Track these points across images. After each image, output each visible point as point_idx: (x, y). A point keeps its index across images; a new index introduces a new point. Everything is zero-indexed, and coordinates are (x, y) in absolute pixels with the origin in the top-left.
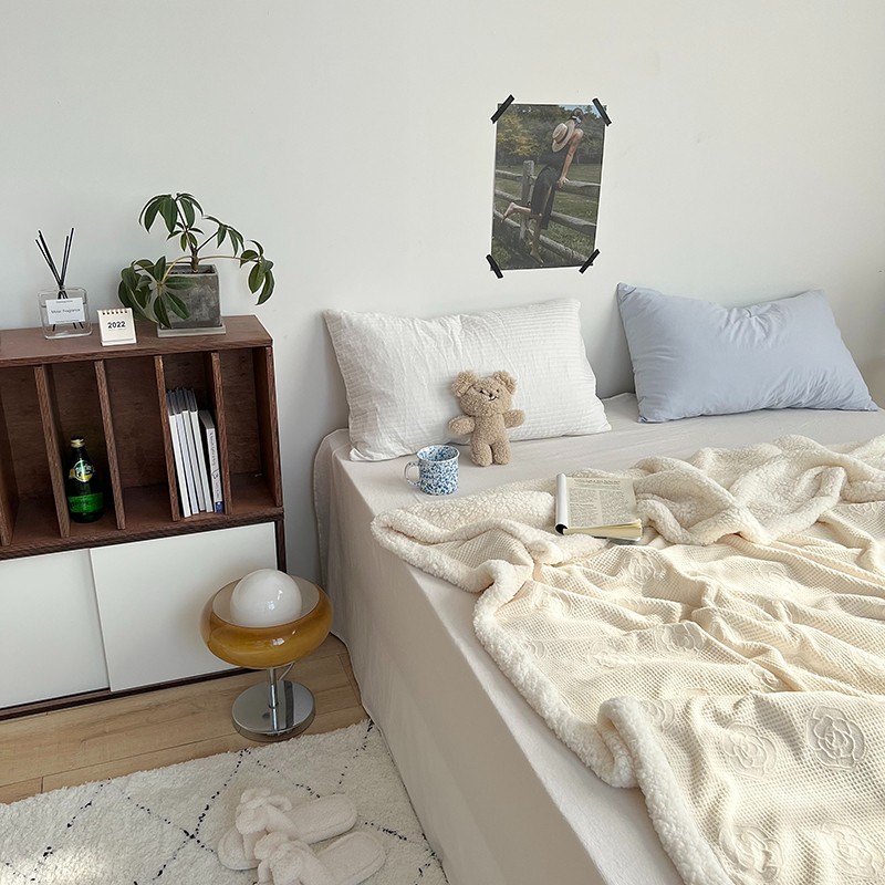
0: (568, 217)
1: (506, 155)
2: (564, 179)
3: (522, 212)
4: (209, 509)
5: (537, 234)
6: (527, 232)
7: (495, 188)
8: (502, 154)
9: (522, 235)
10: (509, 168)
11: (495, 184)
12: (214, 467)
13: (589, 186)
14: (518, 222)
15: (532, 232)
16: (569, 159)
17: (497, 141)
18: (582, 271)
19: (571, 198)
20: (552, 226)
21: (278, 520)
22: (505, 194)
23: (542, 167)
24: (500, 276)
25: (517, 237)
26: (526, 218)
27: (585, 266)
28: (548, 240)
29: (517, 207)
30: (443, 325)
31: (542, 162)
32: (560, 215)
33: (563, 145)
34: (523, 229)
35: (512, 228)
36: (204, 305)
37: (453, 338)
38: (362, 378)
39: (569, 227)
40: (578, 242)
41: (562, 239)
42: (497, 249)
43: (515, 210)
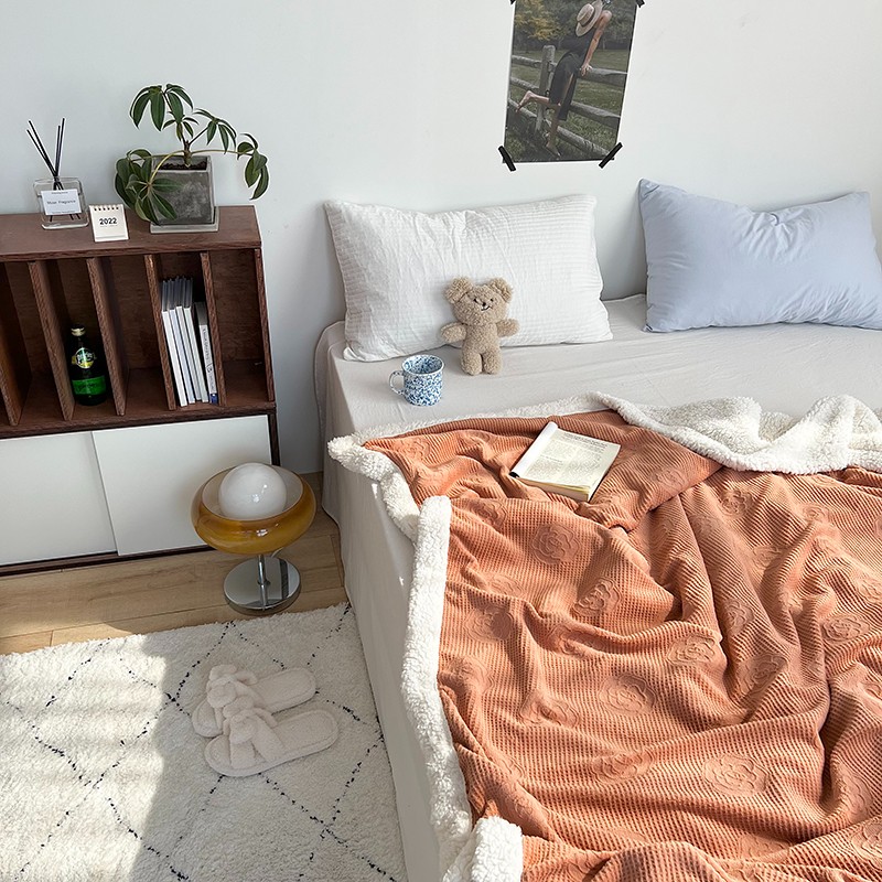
0: (590, 108)
1: (524, 39)
2: (587, 66)
3: (539, 101)
4: (205, 400)
5: (555, 125)
6: (544, 123)
7: (510, 75)
8: (519, 38)
9: (538, 127)
10: (527, 53)
11: (511, 71)
12: (208, 362)
13: (615, 74)
14: (534, 112)
15: (550, 123)
16: (594, 44)
17: (515, 24)
18: (602, 165)
19: (593, 87)
20: (572, 117)
21: (271, 414)
22: (521, 81)
23: (564, 52)
24: (512, 169)
25: (532, 129)
26: (544, 107)
27: (604, 161)
28: (566, 132)
29: (534, 95)
30: (446, 223)
31: (564, 47)
32: (581, 105)
33: (589, 28)
34: (539, 120)
35: (529, 118)
36: (195, 202)
37: (453, 239)
38: (358, 276)
39: (590, 118)
40: (599, 135)
41: (582, 131)
42: (510, 140)
43: (532, 99)
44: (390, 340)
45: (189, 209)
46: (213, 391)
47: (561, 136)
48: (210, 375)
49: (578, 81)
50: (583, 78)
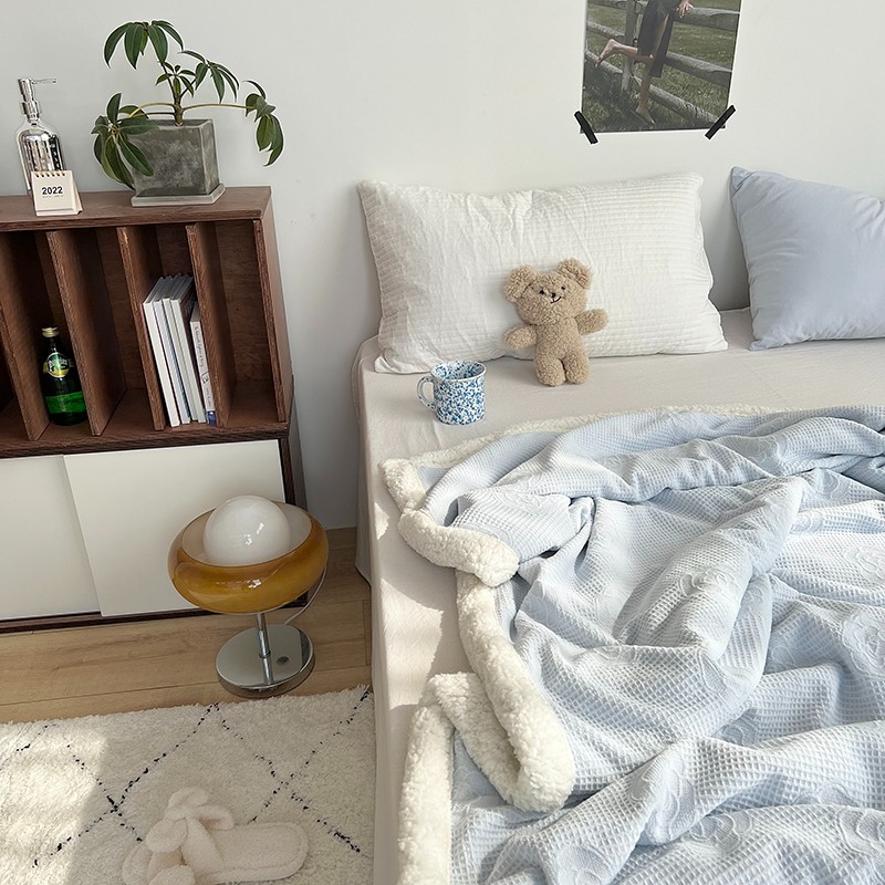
0: (691, 60)
2: (686, 5)
3: (625, 52)
5: (646, 84)
6: (632, 81)
7: (587, 19)
9: (625, 85)
11: (588, 14)
12: (203, 369)
13: (723, 15)
14: (618, 66)
15: (639, 80)
18: (709, 136)
19: (695, 33)
20: (668, 72)
22: (601, 27)
24: (593, 140)
25: (617, 89)
26: (631, 60)
27: (713, 130)
28: (661, 92)
29: (618, 45)
30: (506, 203)
32: (679, 56)
34: (626, 76)
35: (611, 74)
36: (185, 167)
37: (514, 218)
38: (395, 268)
39: (691, 73)
40: (705, 96)
41: (681, 91)
42: (589, 103)
43: (615, 48)
44: (430, 344)
45: (177, 176)
46: (210, 408)
47: (655, 97)
48: (206, 386)
49: (674, 25)
50: (680, 21)
